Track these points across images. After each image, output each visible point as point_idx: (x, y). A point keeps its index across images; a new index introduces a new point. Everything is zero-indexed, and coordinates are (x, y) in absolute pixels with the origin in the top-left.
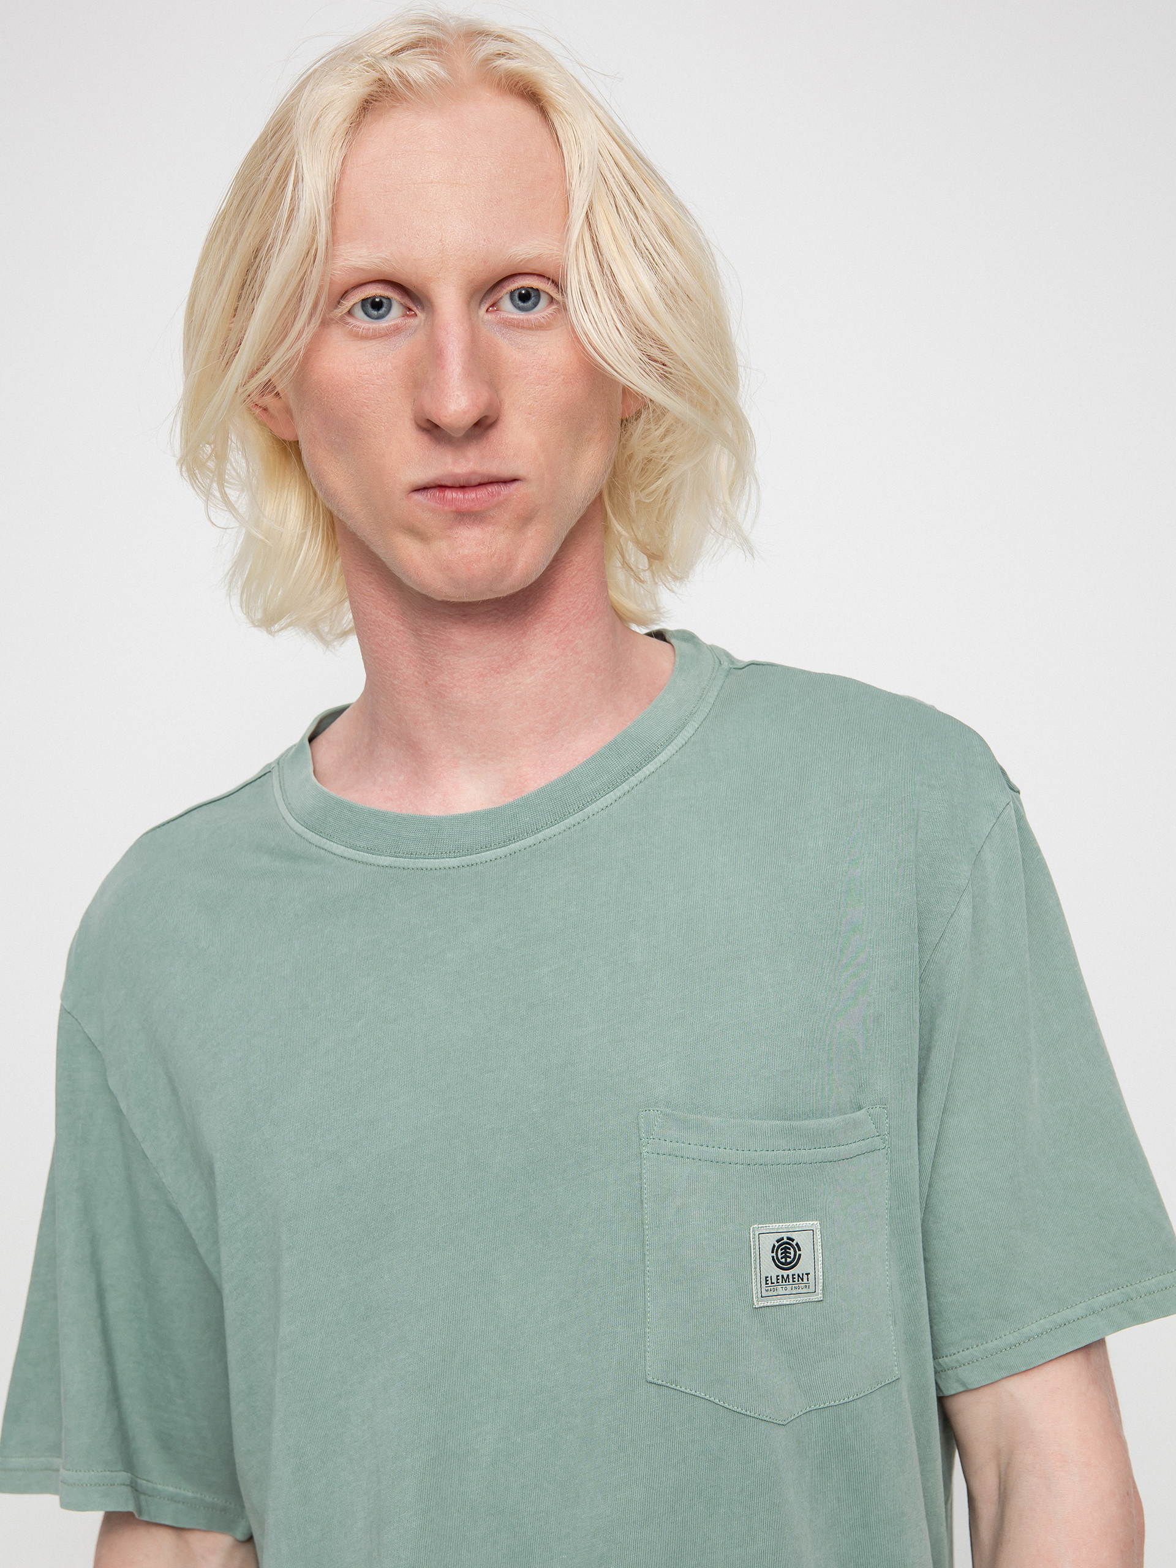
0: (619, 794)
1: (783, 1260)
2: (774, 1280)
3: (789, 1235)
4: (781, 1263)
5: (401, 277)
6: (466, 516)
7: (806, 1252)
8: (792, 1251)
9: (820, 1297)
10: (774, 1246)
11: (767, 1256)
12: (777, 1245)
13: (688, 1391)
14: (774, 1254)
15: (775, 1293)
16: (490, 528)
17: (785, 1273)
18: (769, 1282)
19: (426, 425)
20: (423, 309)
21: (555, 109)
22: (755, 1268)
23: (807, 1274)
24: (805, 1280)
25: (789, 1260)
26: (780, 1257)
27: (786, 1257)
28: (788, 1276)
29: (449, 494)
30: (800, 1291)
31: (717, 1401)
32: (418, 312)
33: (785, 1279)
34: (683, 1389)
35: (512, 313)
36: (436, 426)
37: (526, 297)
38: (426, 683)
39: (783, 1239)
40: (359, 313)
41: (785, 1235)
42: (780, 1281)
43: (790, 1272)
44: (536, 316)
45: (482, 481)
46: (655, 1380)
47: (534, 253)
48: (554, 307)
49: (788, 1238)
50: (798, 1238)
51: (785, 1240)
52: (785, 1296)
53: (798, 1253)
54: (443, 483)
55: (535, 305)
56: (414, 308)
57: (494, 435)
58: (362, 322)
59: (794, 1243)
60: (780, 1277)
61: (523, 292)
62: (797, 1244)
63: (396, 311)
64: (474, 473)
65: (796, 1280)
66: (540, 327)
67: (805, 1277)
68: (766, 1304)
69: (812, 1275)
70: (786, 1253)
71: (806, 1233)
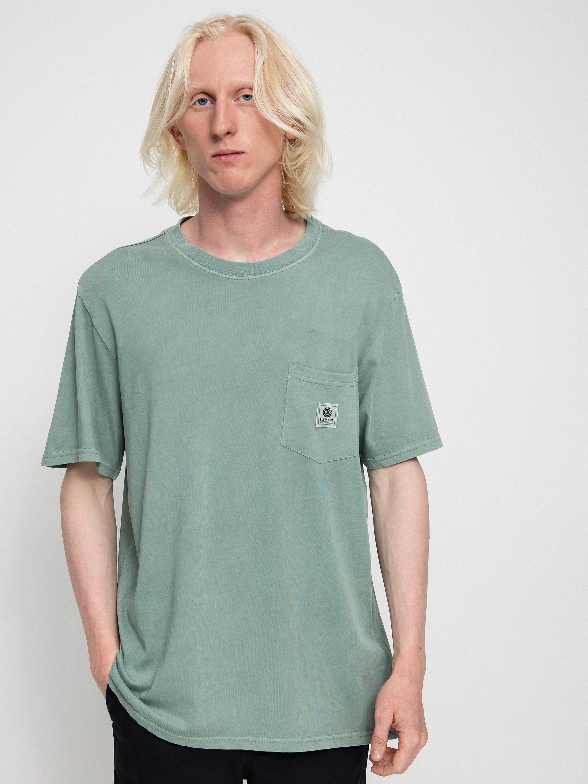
0: (291, 267)
1: (326, 414)
2: (323, 420)
3: (329, 407)
6: (227, 164)
7: (333, 413)
8: (329, 412)
9: (335, 427)
11: (322, 412)
12: (325, 409)
13: (292, 450)
14: (324, 412)
15: (323, 424)
16: (235, 168)
17: (326, 418)
18: (321, 420)
19: (214, 136)
22: (318, 415)
23: (333, 419)
24: (332, 421)
25: (328, 414)
26: (325, 413)
27: (327, 413)
28: (327, 419)
29: (222, 157)
30: (330, 424)
31: (301, 453)
34: (291, 449)
35: (243, 101)
36: (217, 135)
39: (327, 408)
40: (197, 103)
41: (328, 407)
42: (324, 420)
43: (328, 418)
44: (250, 102)
45: (232, 153)
46: (283, 445)
49: (329, 408)
50: (331, 408)
51: (328, 408)
52: (325, 425)
53: (331, 413)
54: (220, 153)
55: (250, 99)
56: (213, 101)
57: (235, 138)
58: (198, 106)
59: (330, 410)
60: (325, 419)
61: (247, 95)
62: (331, 410)
63: (208, 103)
64: (229, 150)
65: (329, 421)
67: (332, 420)
68: (319, 426)
69: (334, 419)
70: (327, 412)
71: (334, 407)
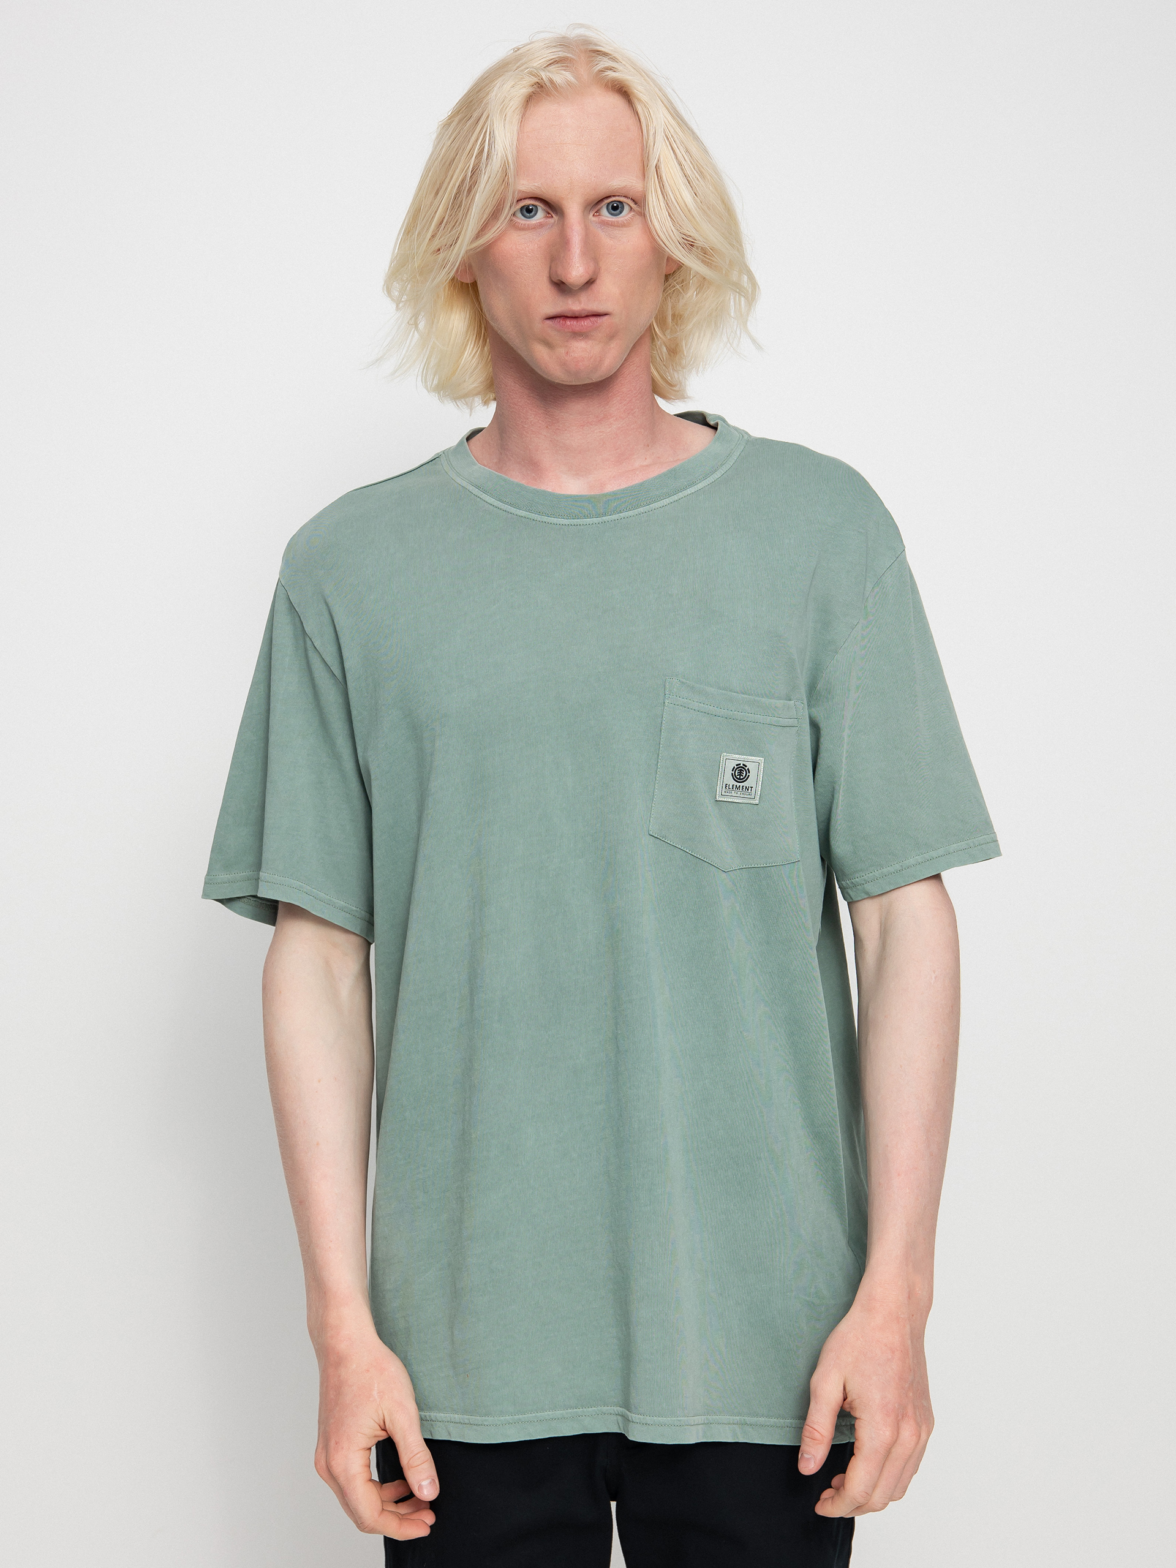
0: (672, 500)
1: (738, 777)
2: (731, 787)
3: (744, 763)
4: (737, 778)
5: (545, 196)
6: (577, 335)
7: (752, 774)
8: (744, 772)
9: (757, 802)
10: (734, 767)
11: (729, 772)
12: (736, 767)
13: (671, 843)
14: (733, 772)
15: (730, 795)
16: (590, 342)
17: (738, 784)
18: (728, 787)
19: (558, 282)
20: (556, 214)
21: (639, 100)
22: (721, 778)
23: (751, 787)
24: (750, 791)
25: (742, 777)
26: (736, 774)
27: (740, 775)
28: (740, 786)
29: (568, 322)
30: (746, 795)
31: (688, 851)
32: (554, 216)
33: (738, 788)
34: (669, 842)
35: (609, 217)
36: (563, 283)
37: (616, 208)
38: (547, 427)
39: (740, 764)
40: (519, 215)
41: (742, 763)
42: (734, 788)
43: (741, 784)
44: (622, 219)
45: (588, 314)
46: (654, 835)
47: (623, 184)
48: (633, 213)
49: (743, 765)
50: (749, 765)
51: (742, 765)
52: (736, 797)
53: (748, 774)
54: (565, 315)
55: (621, 212)
56: (552, 213)
57: (595, 287)
58: (521, 220)
59: (746, 768)
60: (735, 786)
61: (615, 205)
62: (748, 769)
63: (540, 215)
64: (583, 310)
65: (744, 789)
66: (623, 225)
67: (750, 789)
68: (723, 800)
69: (754, 787)
70: (741, 773)
71: (753, 764)
